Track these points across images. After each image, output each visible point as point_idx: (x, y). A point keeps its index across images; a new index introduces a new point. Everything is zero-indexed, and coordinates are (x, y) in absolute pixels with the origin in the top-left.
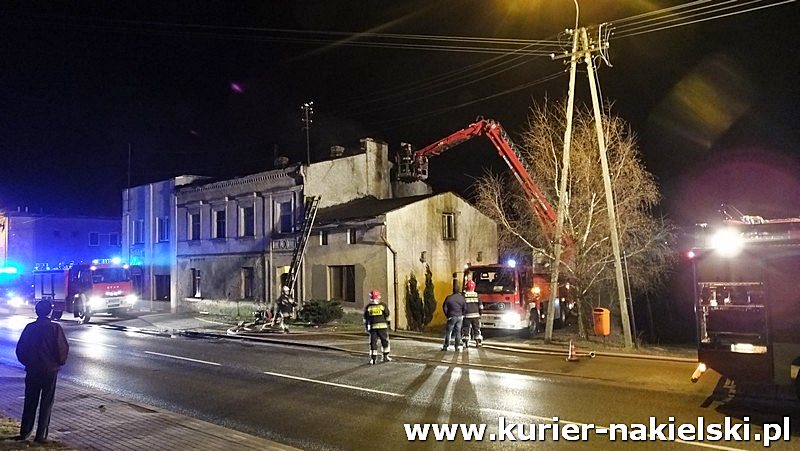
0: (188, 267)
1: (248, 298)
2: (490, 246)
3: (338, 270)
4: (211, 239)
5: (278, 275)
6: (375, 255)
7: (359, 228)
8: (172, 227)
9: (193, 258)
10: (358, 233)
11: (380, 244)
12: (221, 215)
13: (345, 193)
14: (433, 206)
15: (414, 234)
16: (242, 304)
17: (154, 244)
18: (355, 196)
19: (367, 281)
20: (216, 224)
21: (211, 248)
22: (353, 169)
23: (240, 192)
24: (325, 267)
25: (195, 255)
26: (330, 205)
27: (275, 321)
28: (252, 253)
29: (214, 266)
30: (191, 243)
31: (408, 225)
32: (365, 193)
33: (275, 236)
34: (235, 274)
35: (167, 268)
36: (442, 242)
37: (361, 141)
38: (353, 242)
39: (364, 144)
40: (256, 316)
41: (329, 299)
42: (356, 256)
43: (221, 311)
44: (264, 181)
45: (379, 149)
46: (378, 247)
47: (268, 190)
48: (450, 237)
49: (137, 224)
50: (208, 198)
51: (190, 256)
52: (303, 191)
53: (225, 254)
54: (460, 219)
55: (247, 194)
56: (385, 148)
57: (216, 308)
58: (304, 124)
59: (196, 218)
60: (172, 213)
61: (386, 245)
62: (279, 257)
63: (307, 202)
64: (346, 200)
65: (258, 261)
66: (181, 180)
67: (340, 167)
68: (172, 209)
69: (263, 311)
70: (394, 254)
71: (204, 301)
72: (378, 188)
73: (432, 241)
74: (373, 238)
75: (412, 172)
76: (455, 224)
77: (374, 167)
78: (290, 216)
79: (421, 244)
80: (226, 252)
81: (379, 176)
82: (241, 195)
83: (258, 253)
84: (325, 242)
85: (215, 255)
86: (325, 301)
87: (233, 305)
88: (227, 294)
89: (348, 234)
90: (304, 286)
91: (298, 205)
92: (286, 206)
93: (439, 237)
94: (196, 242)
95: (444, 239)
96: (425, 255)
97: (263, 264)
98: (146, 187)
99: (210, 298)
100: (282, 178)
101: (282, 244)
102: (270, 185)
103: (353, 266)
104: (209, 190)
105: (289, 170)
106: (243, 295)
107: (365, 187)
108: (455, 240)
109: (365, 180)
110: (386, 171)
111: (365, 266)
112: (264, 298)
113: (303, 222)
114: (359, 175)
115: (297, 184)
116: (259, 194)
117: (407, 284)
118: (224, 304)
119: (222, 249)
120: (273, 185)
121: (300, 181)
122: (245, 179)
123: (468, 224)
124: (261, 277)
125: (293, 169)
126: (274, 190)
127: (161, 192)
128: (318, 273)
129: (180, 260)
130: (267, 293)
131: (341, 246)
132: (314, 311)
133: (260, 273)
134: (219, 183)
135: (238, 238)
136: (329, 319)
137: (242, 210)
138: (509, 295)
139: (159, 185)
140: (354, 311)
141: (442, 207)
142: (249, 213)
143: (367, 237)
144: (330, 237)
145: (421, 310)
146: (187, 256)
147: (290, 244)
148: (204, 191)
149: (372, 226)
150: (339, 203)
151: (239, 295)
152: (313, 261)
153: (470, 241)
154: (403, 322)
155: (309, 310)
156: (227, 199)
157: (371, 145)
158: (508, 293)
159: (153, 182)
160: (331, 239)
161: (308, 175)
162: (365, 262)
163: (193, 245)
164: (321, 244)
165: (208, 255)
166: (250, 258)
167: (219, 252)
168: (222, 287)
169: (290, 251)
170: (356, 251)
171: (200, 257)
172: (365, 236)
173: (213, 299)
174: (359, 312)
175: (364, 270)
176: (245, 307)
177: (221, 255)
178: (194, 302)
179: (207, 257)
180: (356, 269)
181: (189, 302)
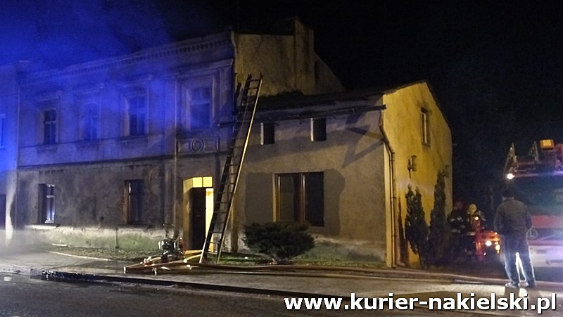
0: (35, 183)
1: (133, 223)
4: (74, 142)
5: (186, 190)
6: (362, 156)
8: (11, 128)
9: (43, 169)
10: (330, 126)
13: (273, 82)
16: (125, 232)
19: (345, 195)
21: (73, 154)
22: (282, 53)
24: (271, 174)
25: (47, 165)
28: (143, 160)
29: (79, 179)
30: (40, 149)
32: (293, 86)
33: (181, 135)
34: (113, 190)
36: (422, 147)
37: (290, 18)
38: (321, 135)
39: (293, 23)
42: (327, 159)
43: (87, 242)
45: (307, 33)
51: (39, 166)
52: (232, 68)
53: (97, 162)
54: (430, 120)
56: (312, 35)
57: (78, 238)
59: (51, 115)
60: (11, 111)
61: (383, 138)
62: (189, 164)
63: (238, 84)
65: (153, 171)
67: (269, 46)
68: (12, 104)
70: (392, 154)
71: (61, 229)
77: (302, 55)
78: (209, 106)
80: (100, 158)
81: (306, 67)
83: (152, 159)
84: (270, 139)
85: (81, 164)
87: (108, 233)
88: (100, 214)
89: (311, 127)
91: (223, 89)
94: (51, 147)
96: (415, 160)
97: (162, 174)
99: (70, 224)
101: (194, 145)
102: (174, 63)
103: (321, 174)
104: (73, 75)
106: (125, 219)
107: (293, 80)
109: (293, 70)
111: (343, 173)
112: (162, 223)
114: (287, 61)
115: (223, 59)
116: (156, 76)
118: (94, 233)
119: (91, 155)
120: (180, 63)
121: (229, 53)
124: (157, 193)
125: (219, 36)
128: (257, 185)
129: (22, 173)
131: (299, 145)
133: (156, 187)
135: (120, 139)
137: (127, 103)
140: (323, 239)
141: (421, 101)
144: (279, 132)
146: (34, 167)
147: (207, 144)
148: (65, 76)
151: (119, 219)
152: (248, 168)
157: (299, 26)
160: (280, 135)
161: (240, 46)
162: (343, 166)
163: (44, 151)
164: (262, 144)
165: (70, 164)
166: (138, 166)
167: (86, 160)
168: (91, 209)
169: (208, 155)
170: (327, 151)
171: (55, 168)
172: (343, 128)
173: (75, 226)
174: (332, 240)
175: (341, 181)
176: (129, 237)
177: (93, 163)
178: (44, 231)
179: (67, 167)
180: (326, 177)
181: (36, 230)
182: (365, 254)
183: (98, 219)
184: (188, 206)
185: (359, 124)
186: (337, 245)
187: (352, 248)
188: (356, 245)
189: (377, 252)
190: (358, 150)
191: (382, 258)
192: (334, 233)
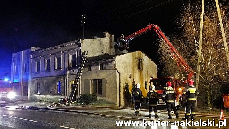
0: (35, 82)
1: (58, 94)
2: (155, 74)
3: (95, 81)
4: (44, 71)
5: (70, 84)
6: (111, 74)
7: (104, 63)
8: (29, 67)
10: (104, 66)
11: (113, 69)
12: (48, 61)
13: (97, 52)
14: (134, 56)
15: (127, 66)
16: (55, 96)
17: (23, 74)
18: (101, 54)
19: (107, 85)
20: (46, 65)
21: (44, 74)
22: (101, 43)
23: (55, 52)
24: (90, 80)
25: (37, 78)
26: (92, 56)
27: (68, 102)
28: (60, 76)
29: (45, 81)
30: (36, 73)
31: (124, 62)
32: (105, 53)
33: (69, 68)
34: (53, 84)
36: (137, 71)
37: (104, 33)
38: (102, 69)
39: (105, 34)
40: (60, 100)
41: (91, 93)
42: (103, 75)
43: (47, 99)
44: (65, 46)
45: (111, 37)
46: (112, 71)
47: (67, 50)
48: (140, 69)
49: (17, 66)
50: (43, 55)
52: (81, 49)
53: (49, 77)
54: (144, 62)
55: (58, 52)
56: (113, 36)
57: (45, 98)
58: (82, 23)
59: (39, 63)
60: (30, 62)
61: (116, 70)
62: (71, 77)
63: (83, 54)
64: (98, 55)
65: (62, 79)
66: (33, 49)
67: (96, 42)
68: (30, 60)
69: (63, 99)
70: (119, 74)
71: (41, 95)
72: (110, 51)
73: (133, 70)
74: (110, 67)
75: (123, 45)
76: (142, 64)
77: (109, 43)
78: (75, 60)
79: (130, 71)
80: (50, 76)
81: (111, 47)
82: (56, 53)
83: (62, 75)
84: (90, 70)
86: (89, 94)
87: (52, 97)
88: (50, 91)
89: (100, 66)
90: (81, 88)
91: (79, 55)
92: (74, 56)
93: (136, 69)
94: (39, 72)
95: (138, 69)
96: (131, 75)
97: (64, 80)
98: (21, 52)
100: (72, 45)
101: (72, 71)
102: (67, 48)
103: (102, 79)
104: (44, 52)
105: (75, 41)
106: (56, 93)
107: (105, 51)
108: (142, 70)
109: (105, 48)
110: (113, 45)
111: (106, 79)
112: (64, 93)
113: (81, 62)
114: (103, 46)
115: (78, 47)
116: (63, 52)
117: (124, 87)
118: (49, 97)
119: (48, 74)
120: (69, 48)
121: (80, 46)
122: (58, 46)
123: (147, 64)
124: (63, 85)
125: (77, 41)
126: (69, 50)
127: (26, 54)
128: (87, 83)
129: (32, 80)
130: (65, 92)
131: (97, 71)
132: (84, 98)
133: (63, 84)
134: (48, 49)
135: (55, 70)
136: (92, 101)
137: (57, 59)
139: (25, 51)
140: (102, 98)
141: (137, 57)
142: (59, 60)
143: (108, 67)
144: (92, 68)
145: (130, 98)
146: (35, 78)
147: (75, 71)
148: (42, 52)
149: (110, 62)
150: (95, 56)
151: (54, 93)
152: (84, 78)
153: (148, 71)
154: (123, 103)
155: (83, 98)
156: (51, 55)
157: (108, 34)
159: (23, 50)
161: (83, 43)
162: (107, 77)
163: (37, 73)
164: (88, 71)
165: (43, 77)
166: (59, 78)
167: (47, 76)
168: (48, 90)
169: (75, 74)
170: (103, 73)
171: (40, 78)
173: (44, 95)
174: (104, 99)
175: (106, 81)
176: (57, 98)
178: (37, 96)
179: (43, 78)
181: (35, 96)
182: (112, 102)
183: (50, 93)
184: (71, 89)
185: (110, 65)
186: (105, 100)
188: (110, 100)
189: (115, 102)
192: (105, 96)
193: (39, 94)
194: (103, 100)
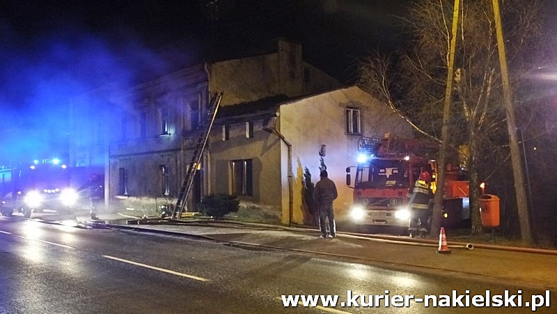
0: (118, 167)
3: (238, 164)
4: (135, 140)
6: (269, 147)
7: (255, 121)
9: (121, 158)
10: (255, 127)
13: (255, 92)
14: (335, 100)
16: (159, 200)
19: (263, 175)
21: (135, 148)
22: (263, 68)
24: (227, 161)
25: (123, 155)
28: (168, 151)
29: (138, 165)
31: (305, 118)
32: (277, 93)
33: (185, 133)
34: (154, 172)
35: (102, 169)
37: (273, 40)
38: (252, 135)
39: (276, 43)
40: (162, 209)
41: (230, 193)
42: (253, 150)
43: (143, 207)
45: (293, 49)
48: (355, 132)
51: (119, 156)
52: (208, 87)
53: (146, 153)
54: (367, 113)
56: (299, 48)
57: (139, 205)
61: (280, 137)
62: (189, 154)
63: (212, 98)
65: (172, 159)
67: (249, 66)
70: (289, 146)
71: (130, 198)
72: (291, 87)
73: (334, 135)
74: (269, 131)
76: (362, 120)
77: (287, 66)
78: (198, 114)
79: (321, 138)
80: (147, 151)
81: (292, 75)
83: (172, 150)
84: (227, 137)
85: (138, 154)
87: (152, 201)
88: (149, 188)
89: (247, 128)
90: (209, 181)
91: (204, 102)
92: (194, 105)
93: (343, 132)
95: (349, 133)
96: (325, 149)
97: (176, 161)
99: (135, 195)
105: (196, 68)
106: (160, 192)
107: (277, 86)
108: (361, 135)
110: (300, 71)
111: (261, 159)
114: (270, 73)
115: (203, 82)
118: (146, 201)
121: (205, 78)
124: (174, 174)
125: (199, 66)
128: (221, 167)
129: (112, 161)
131: (242, 141)
133: (174, 170)
135: (156, 137)
138: (400, 190)
140: (252, 205)
141: (346, 101)
144: (231, 130)
146: (117, 156)
151: (157, 192)
152: (216, 156)
154: (299, 216)
158: (400, 188)
160: (232, 134)
161: (212, 73)
162: (262, 155)
163: (121, 146)
164: (224, 140)
165: (133, 154)
166: (165, 155)
167: (142, 151)
168: (144, 185)
170: (253, 144)
171: (127, 158)
172: (261, 129)
173: (137, 197)
174: (257, 206)
175: (260, 164)
176: (162, 203)
177: (144, 154)
178: (123, 199)
179: (132, 157)
180: (253, 162)
181: (120, 199)
182: (271, 215)
183: (147, 192)
185: (268, 126)
186: (258, 209)
187: (265, 210)
188: (267, 209)
189: (277, 213)
190: (268, 145)
191: (280, 216)
192: (257, 201)
193: (126, 195)
194: (254, 208)
